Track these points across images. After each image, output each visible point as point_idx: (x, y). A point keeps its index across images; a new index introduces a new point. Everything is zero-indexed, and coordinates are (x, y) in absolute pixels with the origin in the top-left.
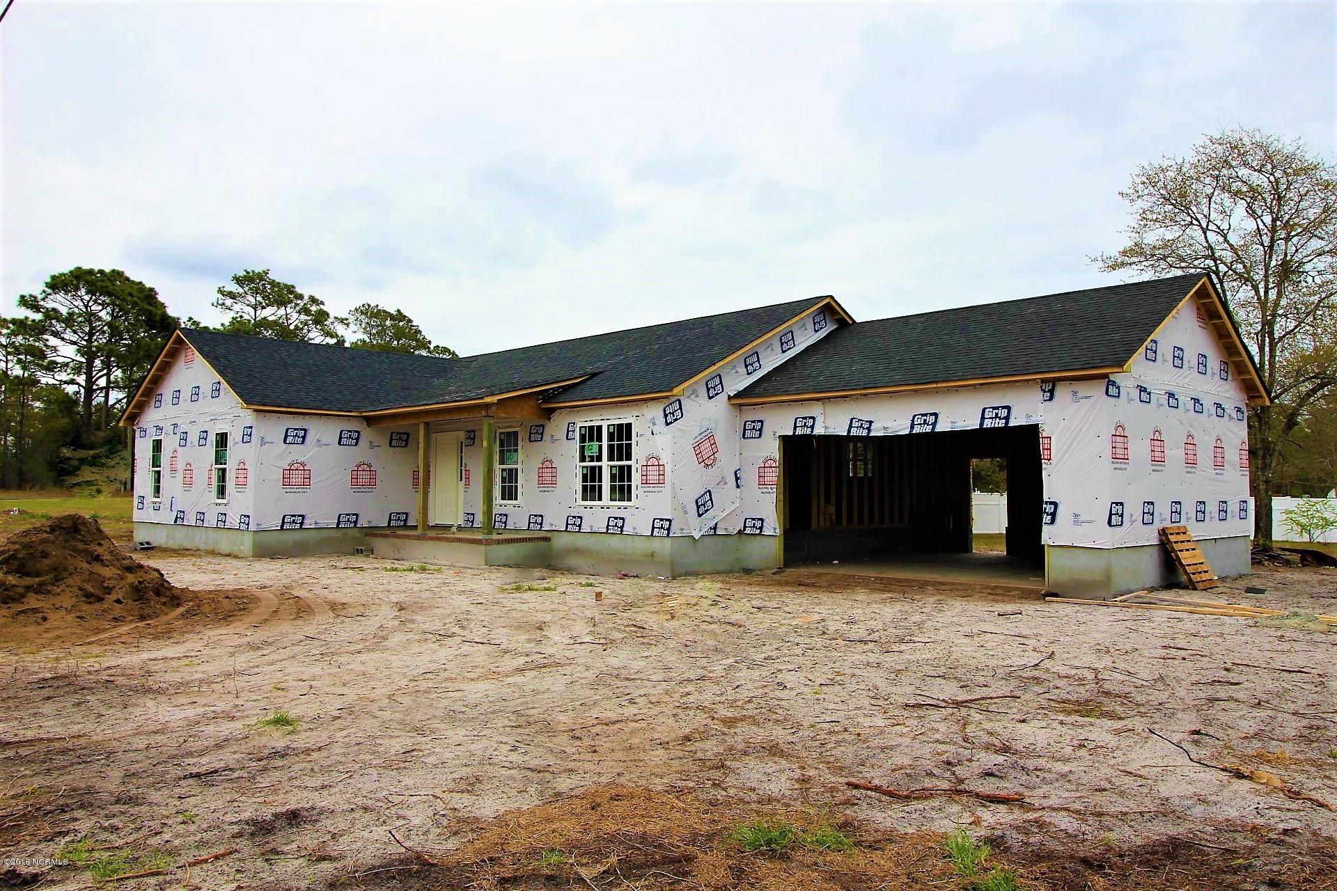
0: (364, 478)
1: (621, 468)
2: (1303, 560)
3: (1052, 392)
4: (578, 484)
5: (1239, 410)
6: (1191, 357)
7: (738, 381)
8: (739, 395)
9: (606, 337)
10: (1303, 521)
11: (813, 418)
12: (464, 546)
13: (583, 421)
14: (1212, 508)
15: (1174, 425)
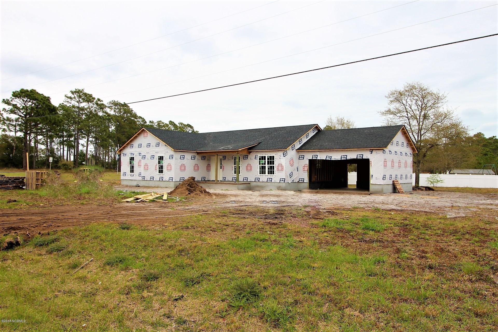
0: (196, 168)
1: (271, 166)
2: (426, 189)
3: (372, 152)
4: (259, 170)
5: (411, 154)
6: (400, 143)
7: (298, 146)
8: (298, 149)
9: (255, 130)
10: (432, 181)
11: (317, 155)
12: (231, 185)
13: (260, 155)
14: (404, 176)
15: (396, 158)
